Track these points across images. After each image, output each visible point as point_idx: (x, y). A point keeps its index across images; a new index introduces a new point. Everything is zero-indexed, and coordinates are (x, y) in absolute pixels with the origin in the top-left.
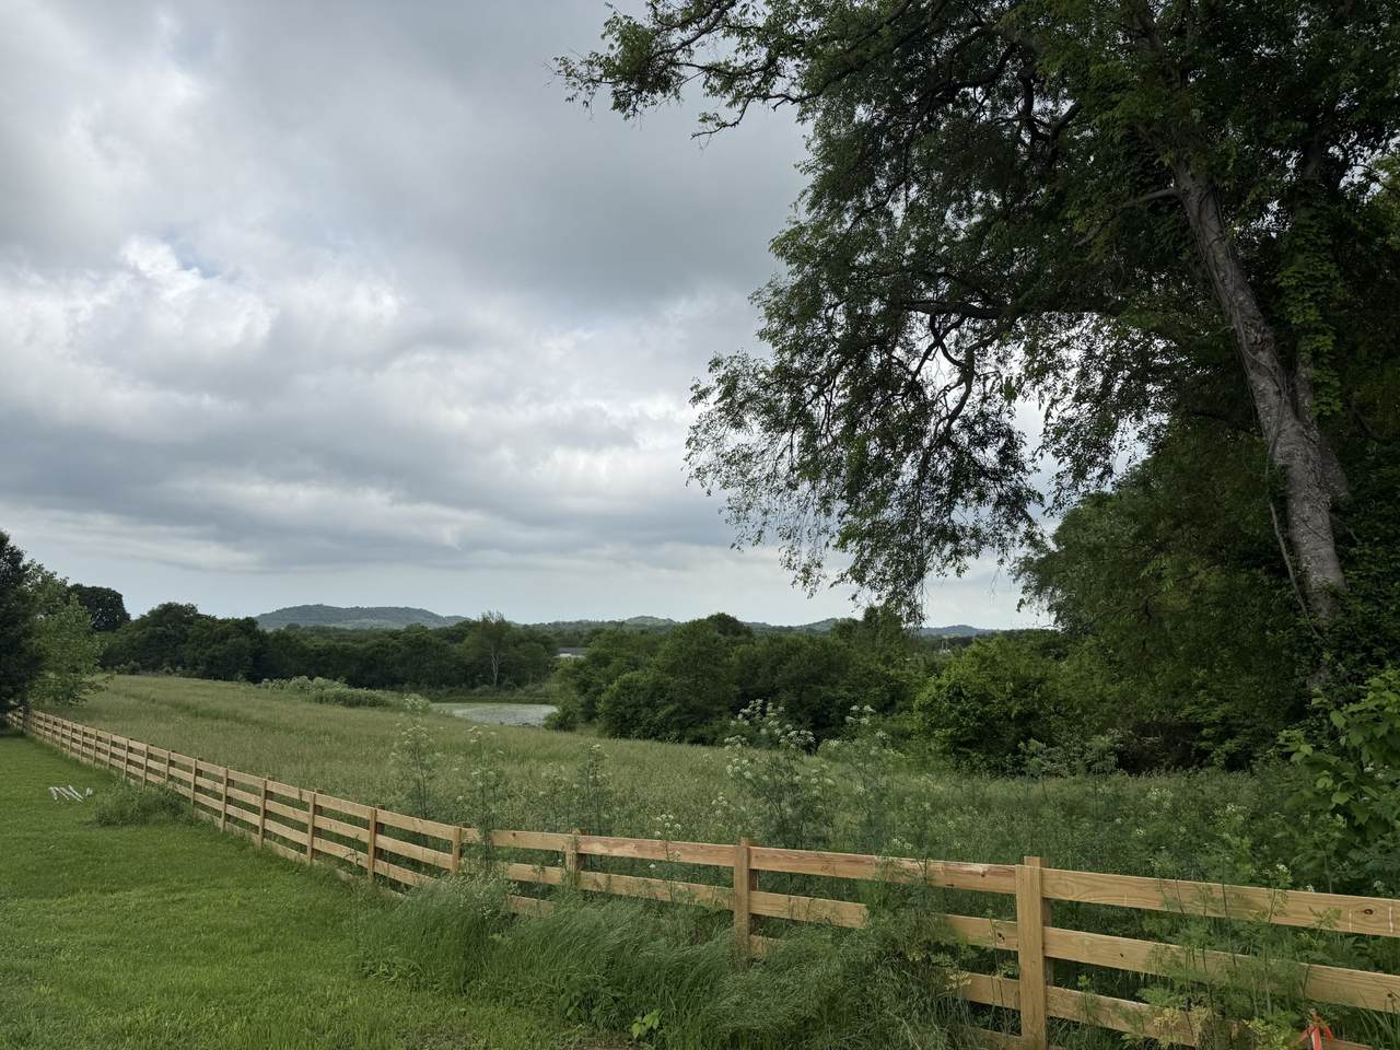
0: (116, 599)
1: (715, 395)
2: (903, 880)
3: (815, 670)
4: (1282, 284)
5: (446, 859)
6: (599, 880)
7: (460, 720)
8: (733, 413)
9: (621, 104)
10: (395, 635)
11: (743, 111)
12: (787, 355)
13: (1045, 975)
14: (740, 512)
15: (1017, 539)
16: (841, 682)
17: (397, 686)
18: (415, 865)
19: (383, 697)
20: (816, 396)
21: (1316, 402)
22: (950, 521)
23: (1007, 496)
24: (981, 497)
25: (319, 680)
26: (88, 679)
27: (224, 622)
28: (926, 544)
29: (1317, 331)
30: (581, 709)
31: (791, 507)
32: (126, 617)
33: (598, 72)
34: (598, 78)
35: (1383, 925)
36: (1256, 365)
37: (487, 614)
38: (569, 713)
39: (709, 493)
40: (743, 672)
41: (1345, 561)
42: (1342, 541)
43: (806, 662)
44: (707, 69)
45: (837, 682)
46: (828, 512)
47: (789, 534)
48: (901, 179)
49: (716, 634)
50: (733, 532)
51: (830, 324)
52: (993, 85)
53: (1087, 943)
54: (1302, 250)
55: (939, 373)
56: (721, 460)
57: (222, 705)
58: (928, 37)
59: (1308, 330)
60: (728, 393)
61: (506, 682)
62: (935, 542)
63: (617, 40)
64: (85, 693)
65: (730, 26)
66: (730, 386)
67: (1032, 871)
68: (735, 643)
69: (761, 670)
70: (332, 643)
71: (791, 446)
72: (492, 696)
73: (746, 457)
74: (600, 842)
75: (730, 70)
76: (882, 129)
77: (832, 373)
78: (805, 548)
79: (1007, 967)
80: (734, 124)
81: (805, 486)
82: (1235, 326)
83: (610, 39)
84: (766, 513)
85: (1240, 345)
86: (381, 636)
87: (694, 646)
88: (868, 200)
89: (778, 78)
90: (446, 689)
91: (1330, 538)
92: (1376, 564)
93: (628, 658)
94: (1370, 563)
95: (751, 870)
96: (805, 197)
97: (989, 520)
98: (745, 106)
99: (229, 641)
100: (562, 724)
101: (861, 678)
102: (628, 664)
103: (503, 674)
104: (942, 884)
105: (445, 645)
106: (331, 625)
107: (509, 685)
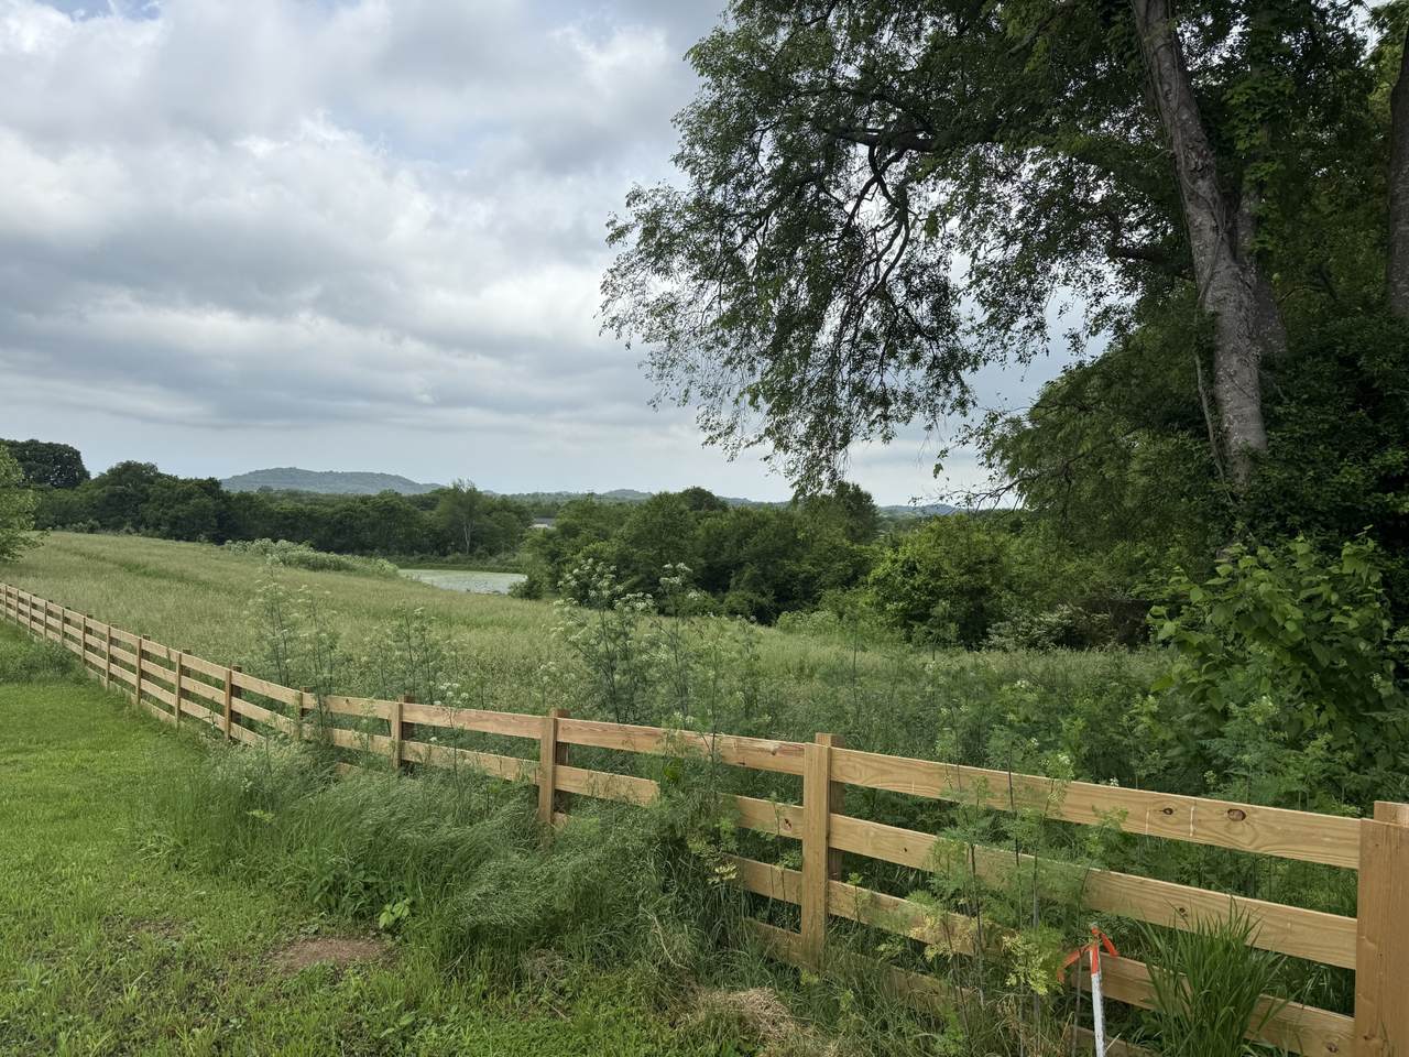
0: (75, 457)
1: (636, 235)
3: (781, 543)
6: (420, 751)
7: (425, 586)
8: (657, 257)
10: (364, 500)
13: (828, 868)
14: (664, 368)
16: (806, 556)
17: (367, 551)
19: (350, 562)
20: (746, 239)
21: (1256, 241)
23: (942, 358)
25: (283, 543)
26: (23, 535)
27: (185, 482)
29: (1263, 157)
30: (547, 579)
32: (86, 475)
35: (1181, 827)
36: (1194, 196)
37: (458, 482)
38: (535, 582)
39: (628, 346)
40: (708, 546)
41: (1270, 421)
42: (1268, 400)
43: (772, 536)
45: (802, 557)
49: (686, 507)
50: (655, 388)
53: (872, 834)
56: (642, 310)
57: (174, 566)
59: (1254, 156)
61: (479, 550)
62: (864, 406)
64: (20, 549)
66: (652, 224)
67: (821, 749)
68: (706, 517)
69: (727, 543)
70: (300, 505)
72: (464, 564)
73: (671, 307)
74: (422, 711)
82: (1176, 150)
85: (1179, 172)
86: (353, 501)
87: (660, 518)
90: (417, 556)
91: (1256, 397)
92: (1302, 426)
93: (598, 529)
94: (1296, 423)
95: (557, 743)
97: (922, 383)
99: (192, 502)
100: (530, 592)
101: (826, 553)
102: (596, 535)
103: (475, 543)
104: (734, 762)
105: (415, 512)
106: (305, 489)
107: (481, 554)
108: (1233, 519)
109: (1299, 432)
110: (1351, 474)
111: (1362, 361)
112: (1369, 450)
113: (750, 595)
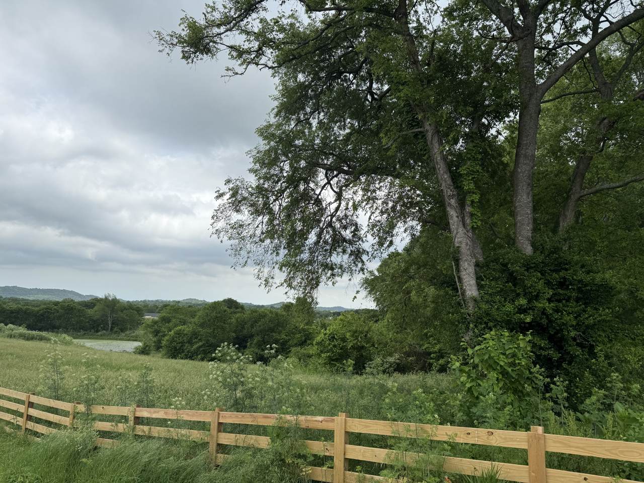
1: (228, 196)
2: (286, 425)
3: (272, 326)
4: (461, 172)
5: (66, 421)
6: (145, 430)
7: (88, 348)
8: (236, 205)
9: (186, 57)
10: (56, 303)
11: (246, 68)
12: (262, 181)
13: (344, 466)
14: (237, 251)
15: (357, 270)
16: (283, 332)
17: (55, 330)
18: (49, 424)
19: (46, 336)
20: (275, 201)
21: (471, 222)
22: (330, 261)
23: (354, 251)
24: (344, 252)
25: (11, 326)
28: (320, 271)
29: (473, 193)
30: (154, 344)
31: (261, 250)
33: (175, 41)
34: (175, 43)
35: (473, 439)
36: (450, 204)
37: (107, 295)
38: (147, 346)
39: (221, 242)
40: (237, 327)
41: (480, 287)
42: (479, 279)
43: (268, 322)
44: (231, 47)
45: (281, 332)
46: (278, 254)
47: (259, 263)
48: (317, 109)
49: (226, 308)
50: (233, 260)
51: (282, 170)
52: (357, 74)
53: (362, 451)
54: (470, 159)
55: (328, 196)
56: (229, 227)
58: (331, 49)
59: (470, 192)
60: (233, 196)
61: (115, 329)
62: (324, 270)
63: (186, 27)
65: (242, 30)
66: (235, 192)
67: (341, 419)
68: (235, 313)
69: (246, 326)
70: (20, 306)
71: (262, 222)
72: (108, 336)
73: (241, 226)
74: (147, 411)
75: (241, 50)
76: (309, 86)
77: (282, 192)
78: (266, 270)
79: (328, 464)
80: (242, 74)
81: (268, 241)
82: (443, 188)
83: (182, 26)
84: (248, 253)
85: (444, 196)
86: (48, 304)
87: (214, 314)
88: (302, 117)
89: (263, 56)
90: (82, 332)
91: (474, 277)
92: (491, 288)
93: (180, 319)
94: (489, 288)
95: (219, 423)
96: (274, 111)
97: (347, 261)
98: (247, 66)
100: (144, 351)
101: (292, 330)
102: (180, 322)
103: (114, 326)
104: (304, 427)
105: (83, 310)
106: (21, 297)
107: (117, 331)
108: (469, 323)
109: (490, 291)
110: (509, 307)
111: (509, 266)
112: (513, 298)
113: (256, 350)
